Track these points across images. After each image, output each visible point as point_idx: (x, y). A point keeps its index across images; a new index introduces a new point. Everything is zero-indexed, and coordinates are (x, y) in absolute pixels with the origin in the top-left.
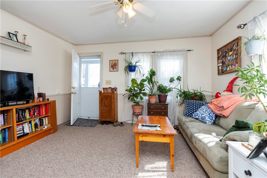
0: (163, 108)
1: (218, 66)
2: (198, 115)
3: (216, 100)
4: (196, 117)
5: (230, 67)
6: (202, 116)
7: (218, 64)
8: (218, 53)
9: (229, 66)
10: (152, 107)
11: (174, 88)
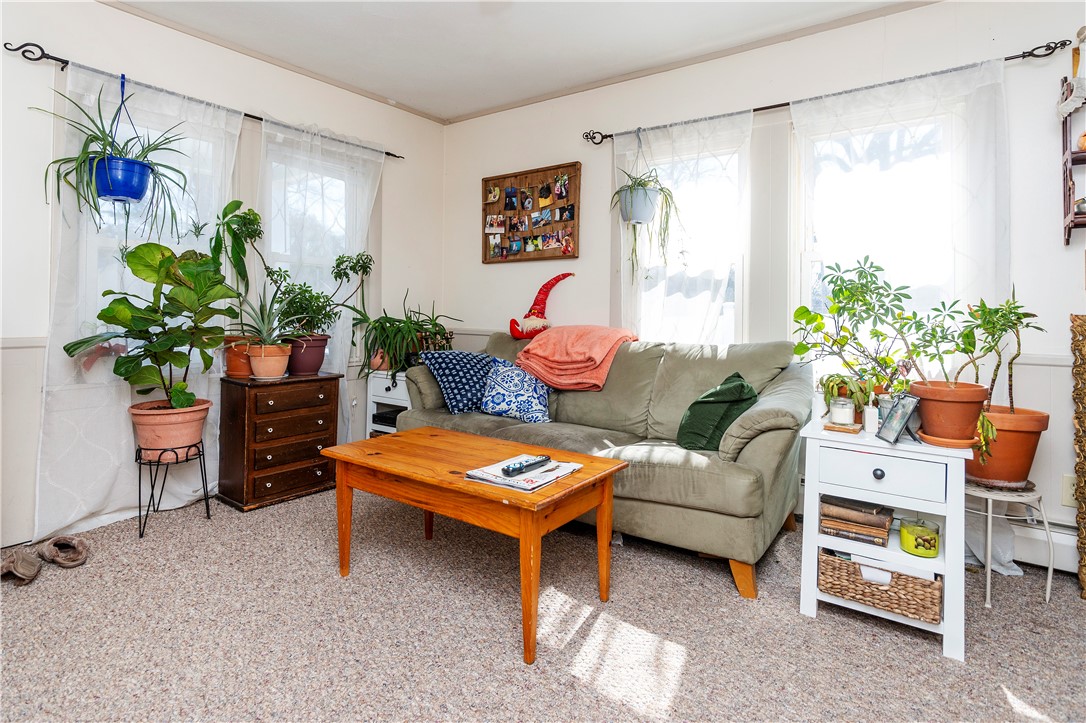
0: (321, 396)
1: (486, 236)
2: (504, 400)
3: (540, 345)
4: (498, 408)
5: (539, 241)
6: (519, 399)
7: (484, 227)
8: (486, 192)
9: (536, 238)
10: (271, 403)
11: (343, 305)
